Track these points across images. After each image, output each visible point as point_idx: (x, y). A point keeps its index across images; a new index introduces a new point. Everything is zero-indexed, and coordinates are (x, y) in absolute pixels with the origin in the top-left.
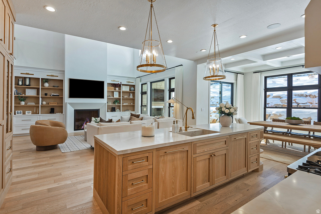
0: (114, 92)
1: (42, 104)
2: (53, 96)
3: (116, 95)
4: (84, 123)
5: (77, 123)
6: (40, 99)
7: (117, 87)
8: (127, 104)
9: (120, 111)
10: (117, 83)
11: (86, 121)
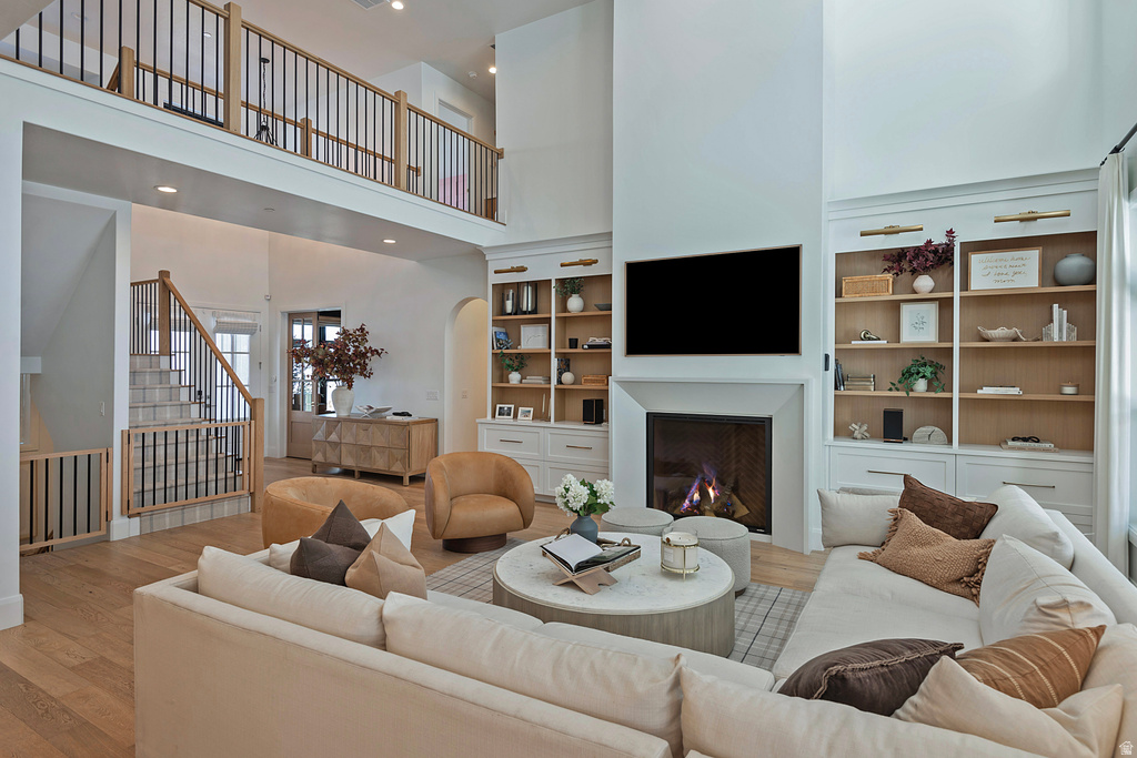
0: (905, 308)
1: (560, 382)
2: (590, 347)
3: (918, 327)
4: (690, 487)
5: (659, 482)
6: (554, 362)
7: (926, 270)
8: (1015, 391)
9: (950, 441)
10: (916, 241)
11: (703, 479)
